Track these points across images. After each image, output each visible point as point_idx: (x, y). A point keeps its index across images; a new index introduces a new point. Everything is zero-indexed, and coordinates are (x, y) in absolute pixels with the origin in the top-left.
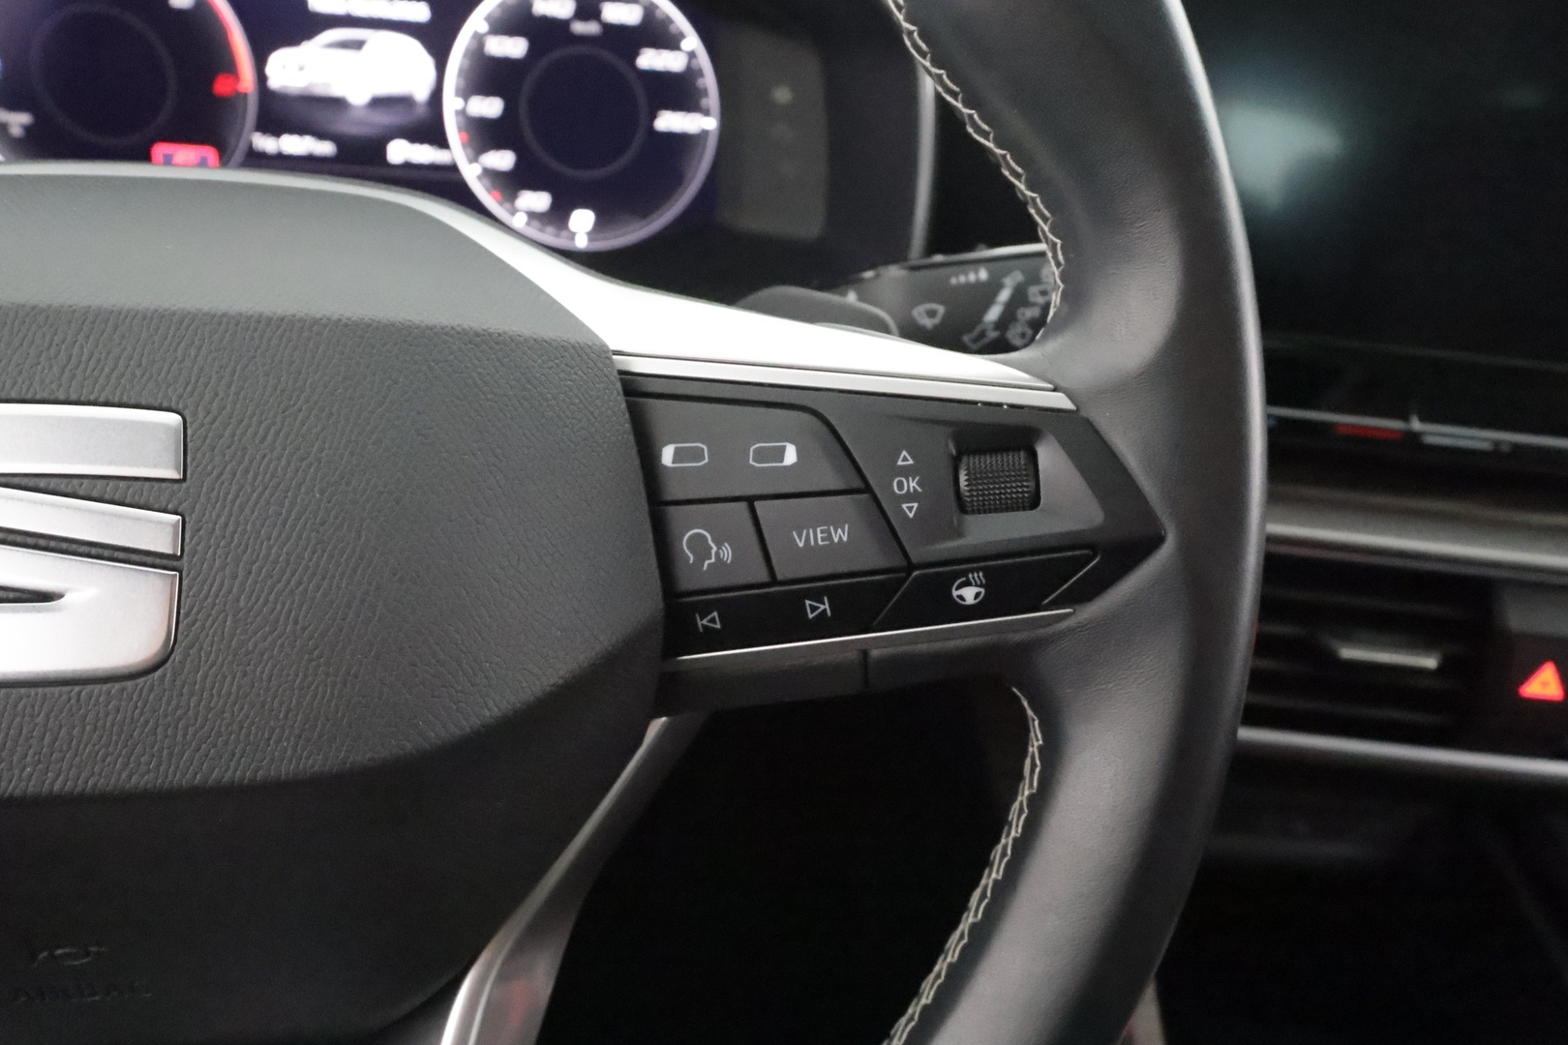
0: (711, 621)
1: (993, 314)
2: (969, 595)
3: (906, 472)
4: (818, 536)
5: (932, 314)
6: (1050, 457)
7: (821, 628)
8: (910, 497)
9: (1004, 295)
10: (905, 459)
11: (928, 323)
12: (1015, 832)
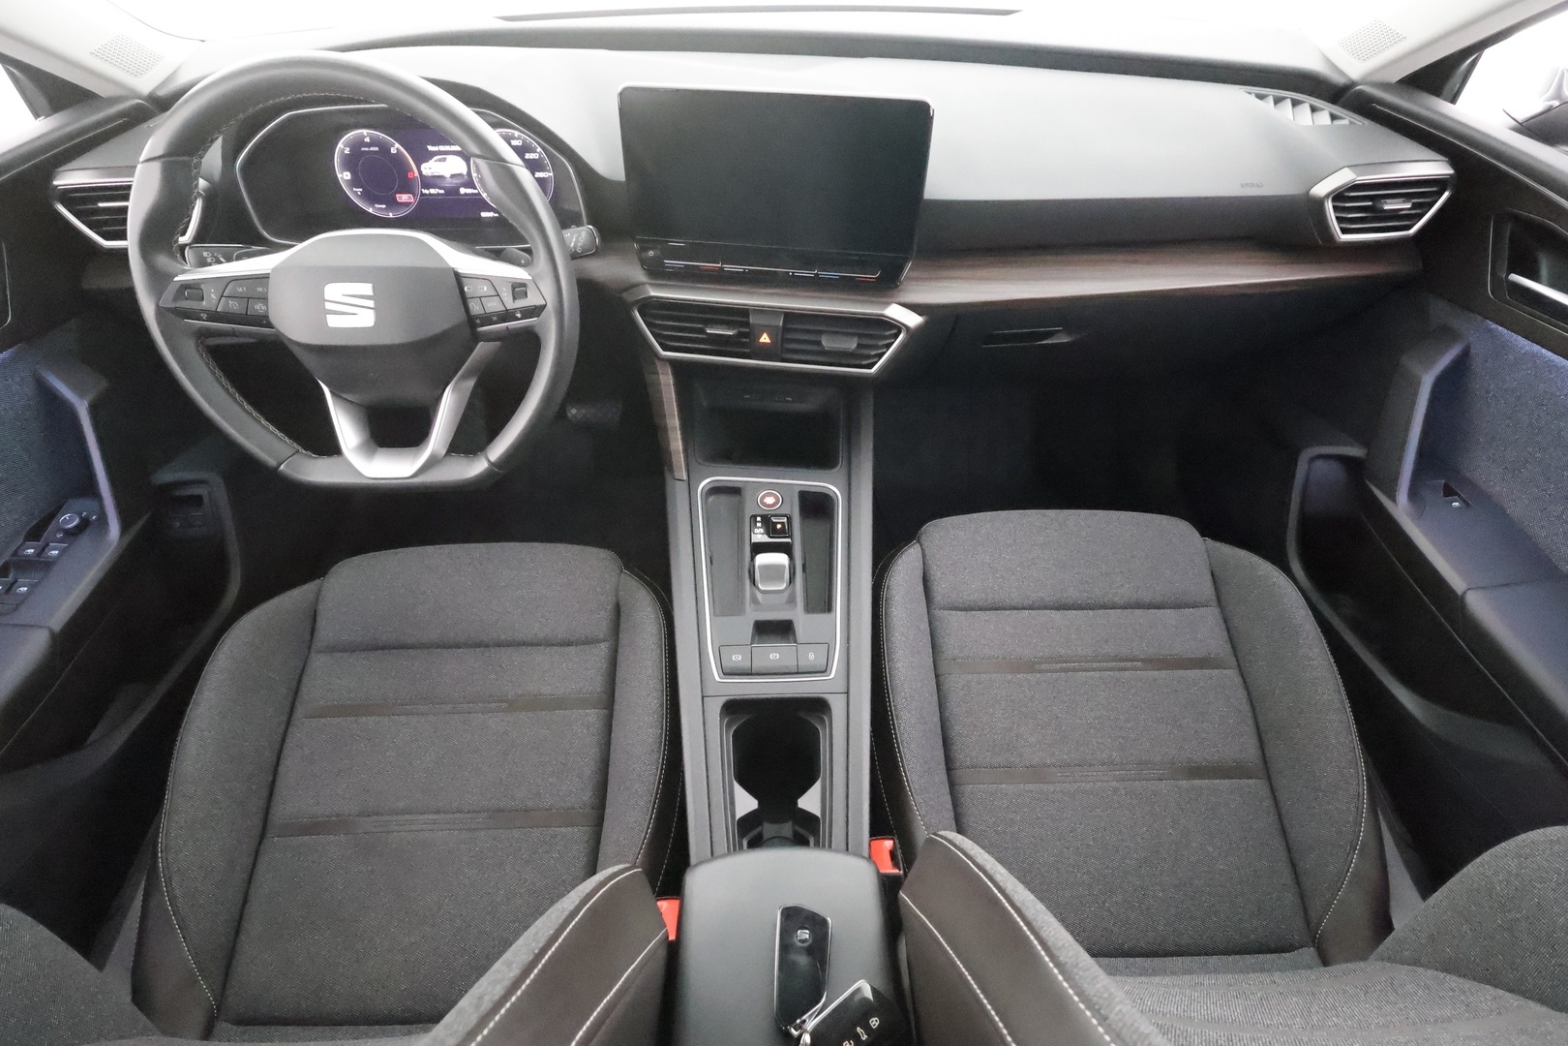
0: (476, 321)
2: (519, 315)
4: (492, 305)
7: (498, 323)
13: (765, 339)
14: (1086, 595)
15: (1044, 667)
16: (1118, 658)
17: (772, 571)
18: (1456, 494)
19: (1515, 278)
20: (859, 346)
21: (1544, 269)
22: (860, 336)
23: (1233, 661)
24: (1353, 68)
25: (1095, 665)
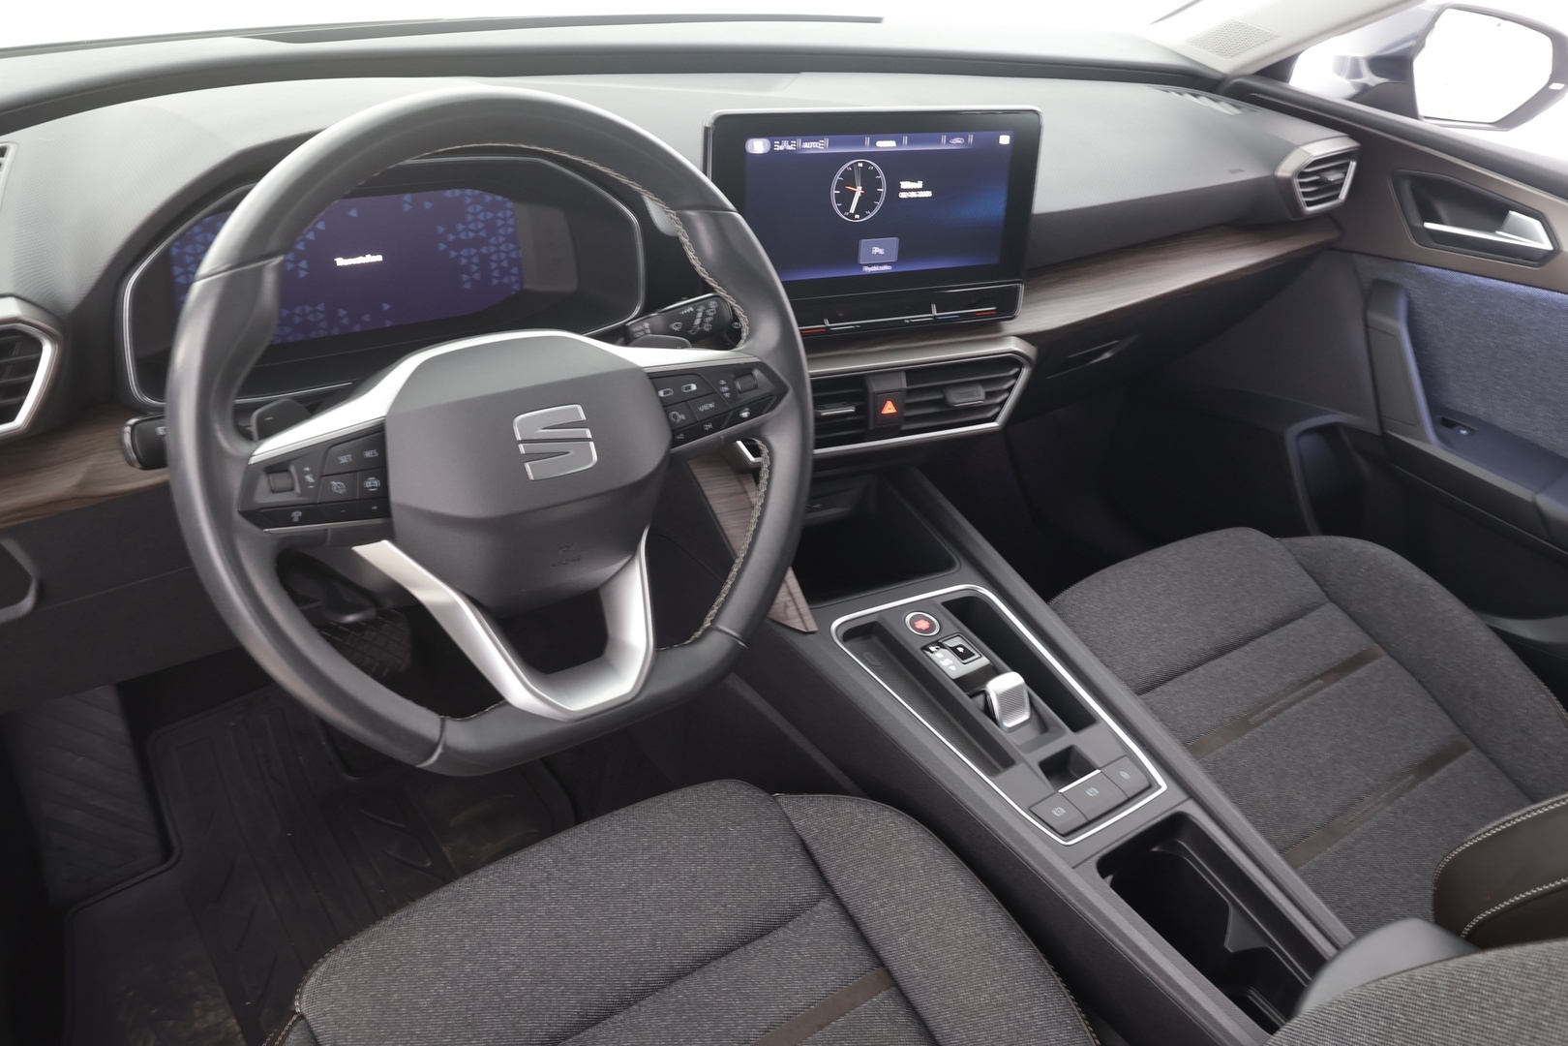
0: (681, 437)
1: (697, 322)
2: (745, 414)
3: (724, 386)
4: (705, 407)
5: (677, 325)
6: (757, 373)
7: (711, 432)
8: (727, 392)
9: (700, 315)
10: (723, 382)
11: (677, 329)
12: (766, 477)
13: (889, 408)
14: (1233, 630)
15: (1257, 717)
16: (1304, 683)
17: (1009, 698)
18: (1458, 424)
19: (1429, 225)
20: (989, 395)
21: (1441, 209)
22: (983, 383)
23: (1378, 649)
24: (1222, 63)
25: (1291, 698)
